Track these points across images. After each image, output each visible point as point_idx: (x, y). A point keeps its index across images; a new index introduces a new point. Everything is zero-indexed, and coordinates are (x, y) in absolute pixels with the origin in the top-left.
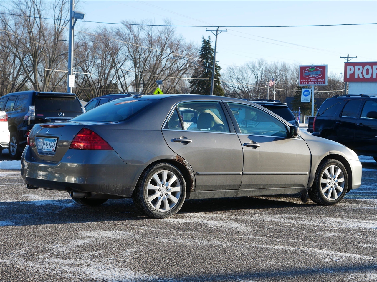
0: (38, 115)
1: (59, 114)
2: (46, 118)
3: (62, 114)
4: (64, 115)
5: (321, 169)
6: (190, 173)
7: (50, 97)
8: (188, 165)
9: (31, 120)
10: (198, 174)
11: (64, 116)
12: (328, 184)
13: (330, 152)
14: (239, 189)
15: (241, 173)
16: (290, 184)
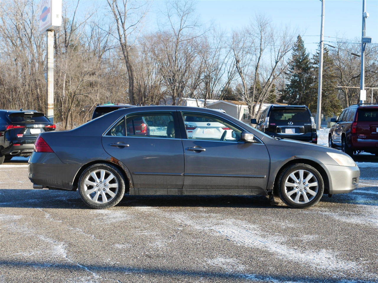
0: (271, 124)
1: (288, 123)
2: (277, 127)
3: (291, 123)
4: (293, 123)
5: (285, 173)
6: (126, 173)
7: (283, 110)
8: (123, 166)
9: (266, 129)
10: (133, 174)
11: (293, 125)
12: (295, 188)
13: (295, 157)
14: (182, 188)
15: (182, 174)
16: (244, 186)
